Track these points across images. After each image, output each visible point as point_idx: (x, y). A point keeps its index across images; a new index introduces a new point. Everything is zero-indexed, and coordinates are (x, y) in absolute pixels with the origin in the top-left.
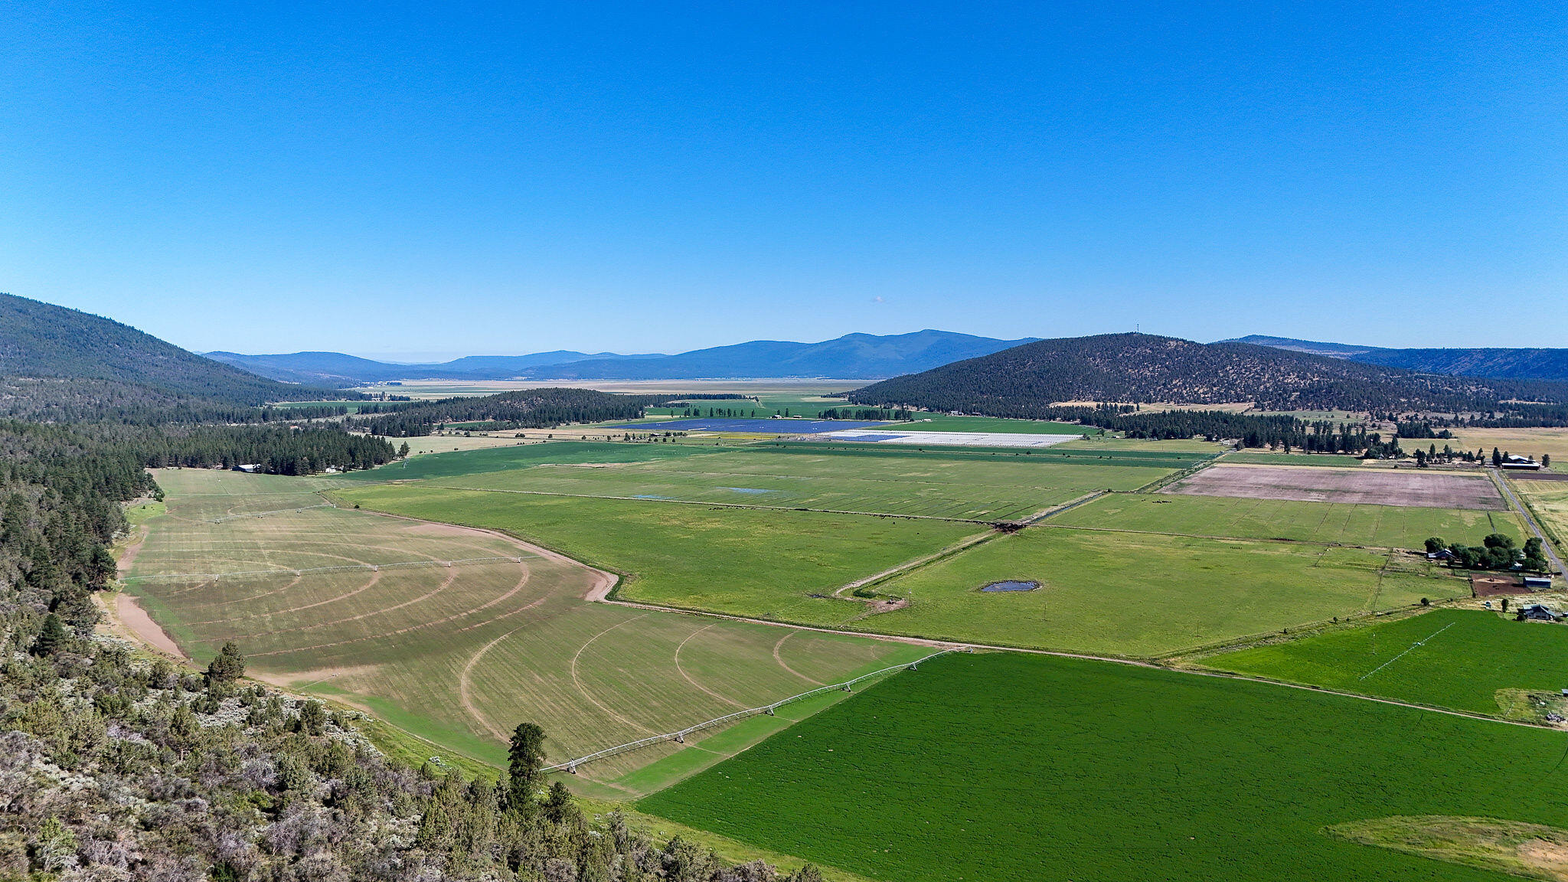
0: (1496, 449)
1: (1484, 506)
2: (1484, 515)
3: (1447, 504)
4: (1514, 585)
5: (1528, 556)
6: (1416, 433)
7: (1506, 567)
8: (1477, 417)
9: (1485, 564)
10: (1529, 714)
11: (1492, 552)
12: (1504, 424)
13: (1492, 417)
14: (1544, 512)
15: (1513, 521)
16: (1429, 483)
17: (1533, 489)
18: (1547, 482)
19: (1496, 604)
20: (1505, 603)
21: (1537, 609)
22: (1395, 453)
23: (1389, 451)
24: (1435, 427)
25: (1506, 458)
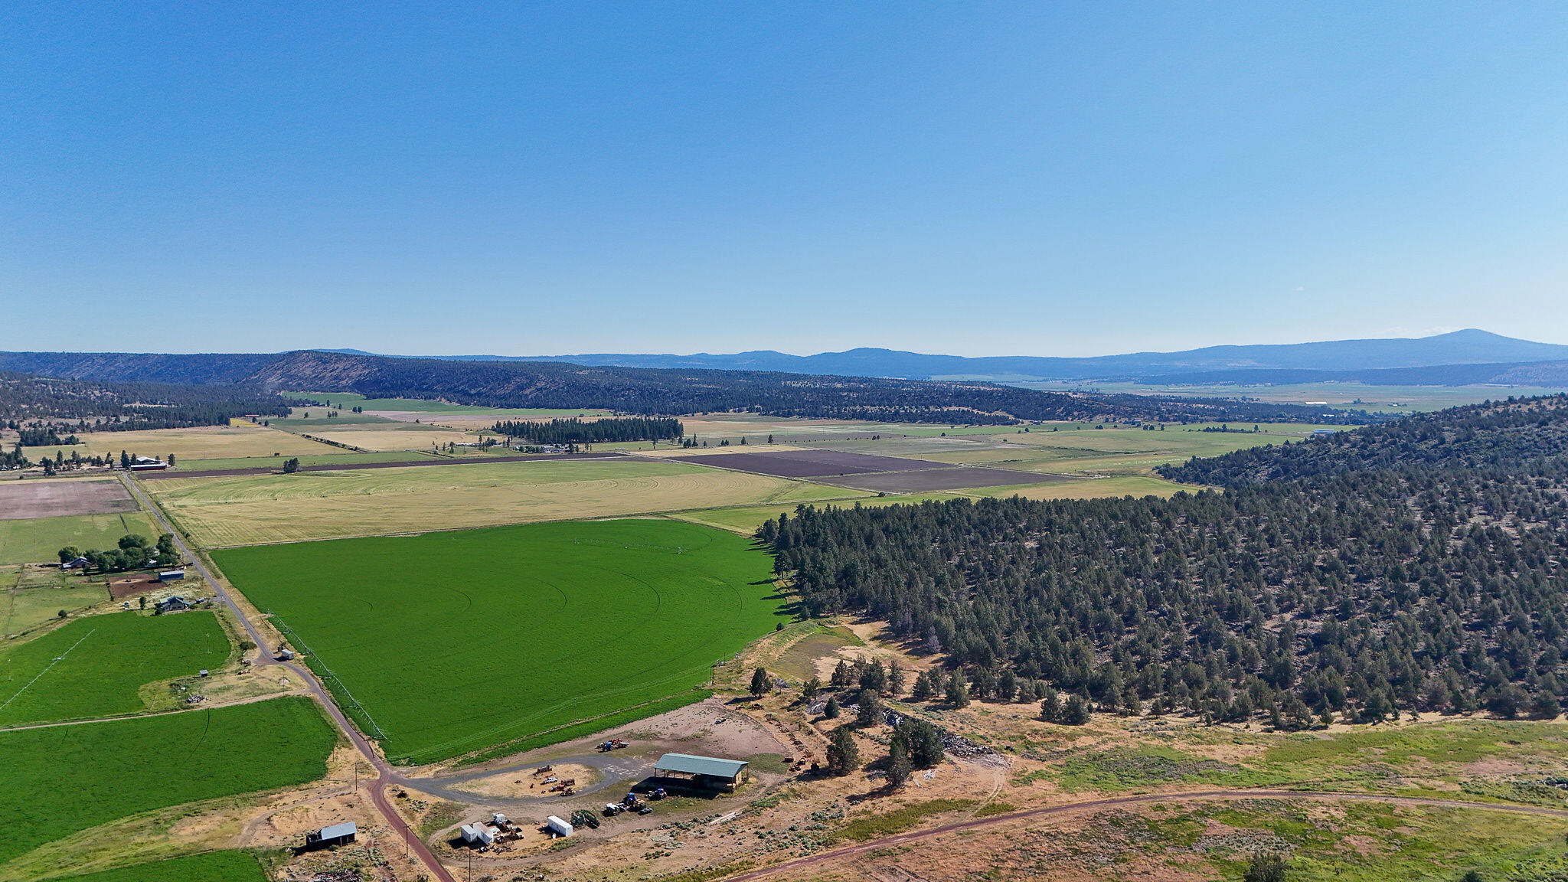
0: (124, 451)
1: (116, 509)
2: (116, 518)
3: (80, 511)
4: (150, 582)
5: (161, 552)
6: (41, 440)
7: (142, 566)
8: (103, 421)
9: (121, 567)
10: (173, 701)
11: (128, 553)
12: (130, 427)
13: (117, 420)
14: (172, 508)
15: (145, 520)
16: (59, 491)
17: (161, 488)
18: (175, 480)
19: (133, 603)
20: (142, 601)
21: (173, 601)
22: (19, 462)
23: (13, 461)
24: (61, 433)
25: (134, 460)
